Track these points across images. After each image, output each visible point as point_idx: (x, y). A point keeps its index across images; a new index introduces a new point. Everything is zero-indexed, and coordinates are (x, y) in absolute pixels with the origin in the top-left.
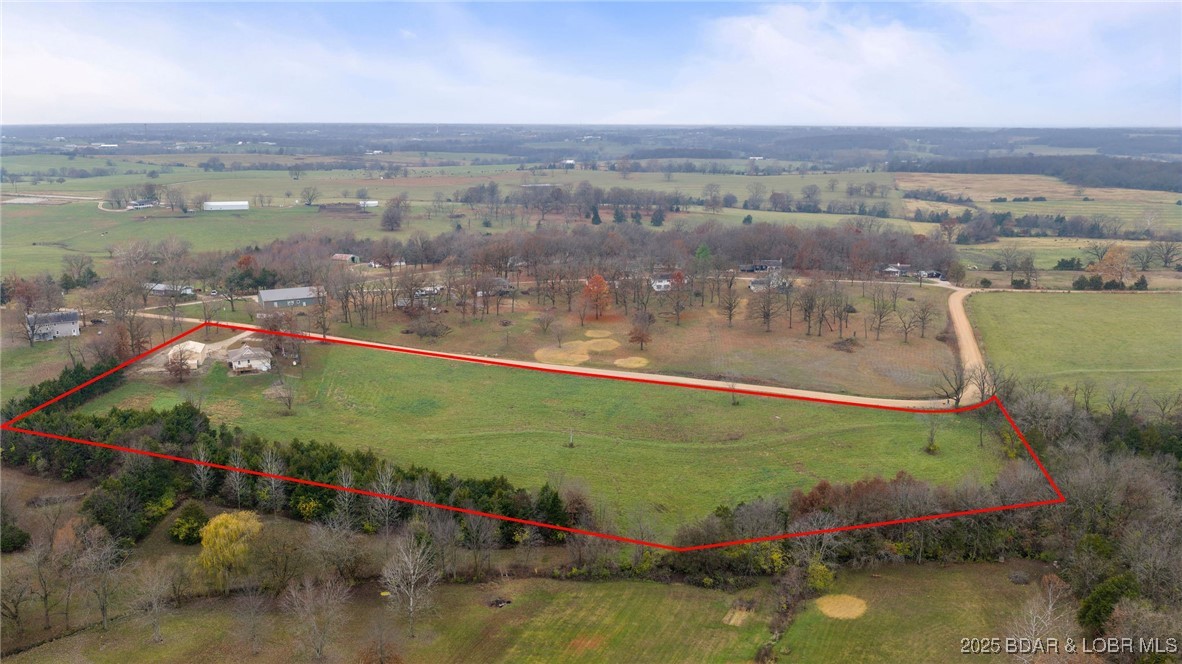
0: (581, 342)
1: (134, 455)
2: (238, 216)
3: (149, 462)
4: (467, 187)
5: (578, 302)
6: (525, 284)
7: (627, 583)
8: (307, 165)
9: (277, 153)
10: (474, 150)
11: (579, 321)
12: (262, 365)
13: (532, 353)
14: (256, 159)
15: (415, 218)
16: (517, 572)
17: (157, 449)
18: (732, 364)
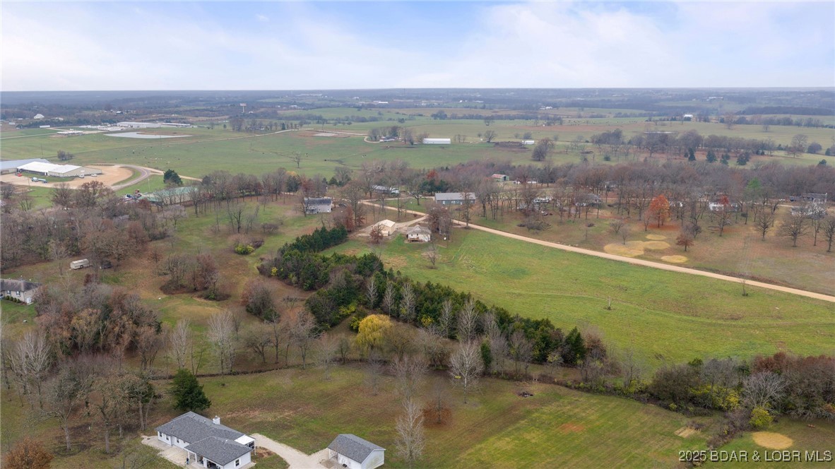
0: (641, 242)
1: (337, 278)
2: (443, 148)
3: (344, 283)
4: (601, 133)
5: (646, 214)
6: (611, 200)
7: (615, 398)
8: (499, 116)
9: (481, 108)
10: (619, 107)
11: (644, 228)
12: (425, 238)
13: (604, 246)
14: (467, 112)
15: (557, 153)
16: (543, 379)
17: (350, 277)
18: (754, 267)
